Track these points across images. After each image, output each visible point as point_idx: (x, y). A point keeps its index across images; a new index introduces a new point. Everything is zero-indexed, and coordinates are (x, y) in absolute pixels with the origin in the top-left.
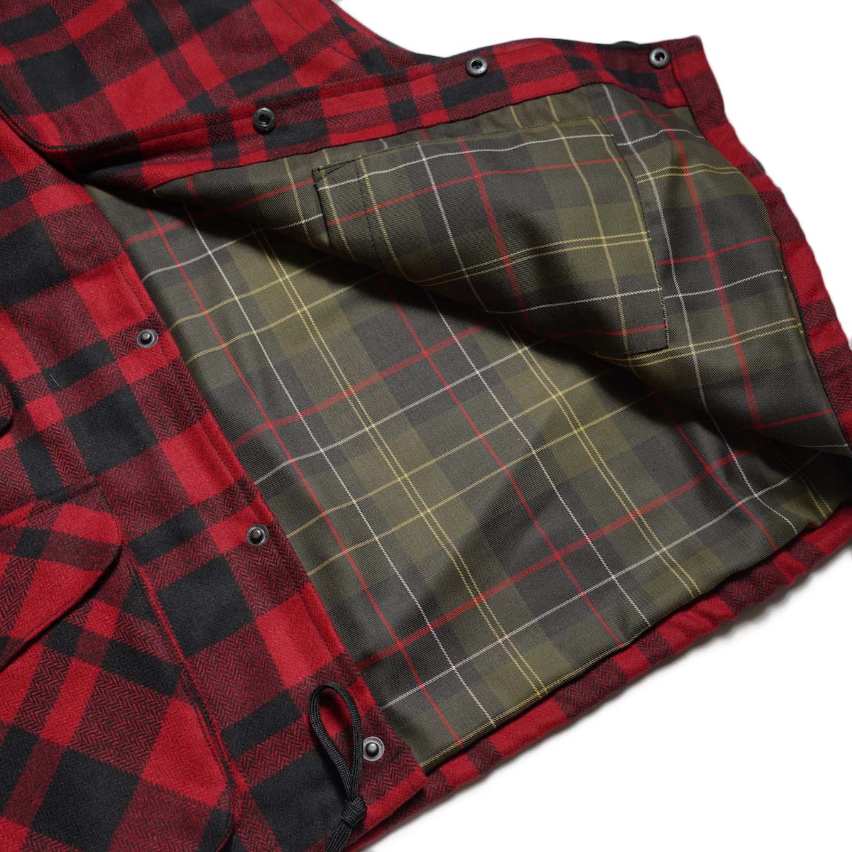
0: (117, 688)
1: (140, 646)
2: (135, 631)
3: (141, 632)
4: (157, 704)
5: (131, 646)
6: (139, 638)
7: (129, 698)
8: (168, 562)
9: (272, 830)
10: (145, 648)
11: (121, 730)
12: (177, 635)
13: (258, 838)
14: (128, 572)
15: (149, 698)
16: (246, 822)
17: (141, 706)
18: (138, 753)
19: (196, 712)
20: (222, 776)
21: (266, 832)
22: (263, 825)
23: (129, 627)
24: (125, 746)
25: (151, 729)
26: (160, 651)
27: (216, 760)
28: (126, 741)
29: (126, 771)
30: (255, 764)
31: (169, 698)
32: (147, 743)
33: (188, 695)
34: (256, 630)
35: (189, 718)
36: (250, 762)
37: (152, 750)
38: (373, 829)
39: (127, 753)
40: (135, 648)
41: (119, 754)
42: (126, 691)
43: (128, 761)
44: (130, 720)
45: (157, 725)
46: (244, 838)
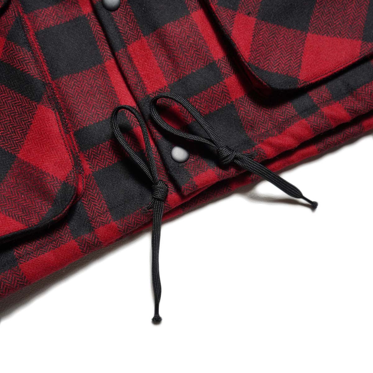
0: (4, 95)
1: (19, 66)
2: (16, 55)
3: (20, 56)
4: (29, 108)
5: (13, 65)
6: (18, 60)
7: (11, 102)
8: (45, 14)
9: (105, 201)
10: (22, 67)
11: (6, 123)
12: (48, 64)
13: (95, 205)
14: (14, 14)
15: (25, 103)
16: (88, 194)
17: (19, 108)
18: (16, 140)
19: (56, 116)
20: (70, 160)
21: (100, 202)
22: (99, 197)
23: (12, 52)
24: (8, 134)
25: (25, 124)
26: (33, 71)
27: (67, 149)
28: (9, 131)
29: (8, 152)
30: (97, 157)
31: (38, 104)
32: (22, 134)
33: (51, 104)
34: (105, 70)
35: (50, 119)
36: (94, 155)
37: (25, 139)
38: (175, 208)
39: (9, 140)
40: (16, 67)
41: (4, 140)
42: (9, 97)
43: (9, 145)
44: (12, 117)
45: (29, 122)
46: (86, 204)
